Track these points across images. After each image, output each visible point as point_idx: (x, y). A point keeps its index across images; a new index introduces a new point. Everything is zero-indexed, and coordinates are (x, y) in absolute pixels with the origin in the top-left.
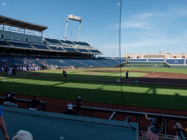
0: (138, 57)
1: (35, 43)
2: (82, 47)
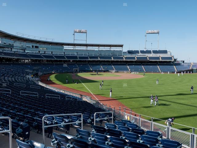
1: (116, 55)
2: (158, 55)
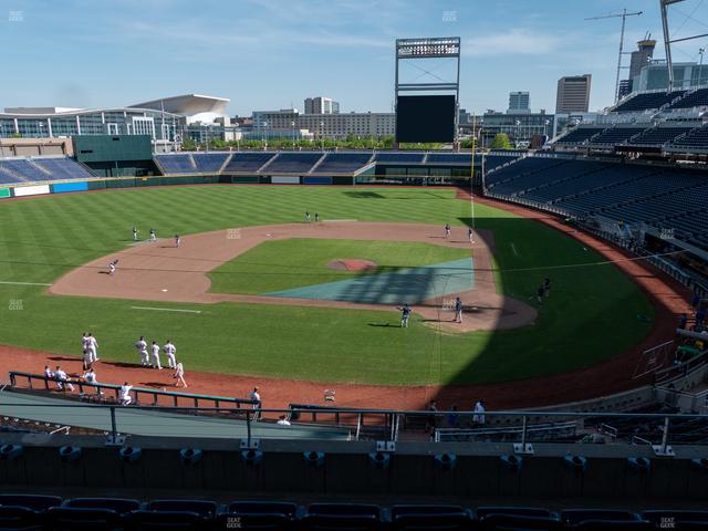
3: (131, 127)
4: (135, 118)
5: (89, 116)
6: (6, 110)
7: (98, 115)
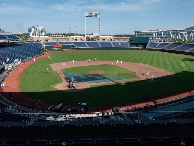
0: (47, 40)
3: (179, 35)
4: (181, 32)
5: (166, 32)
6: (149, 31)
7: (169, 32)
